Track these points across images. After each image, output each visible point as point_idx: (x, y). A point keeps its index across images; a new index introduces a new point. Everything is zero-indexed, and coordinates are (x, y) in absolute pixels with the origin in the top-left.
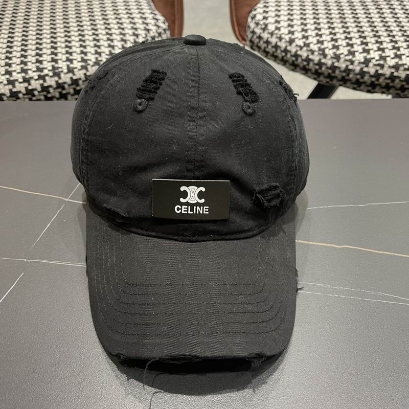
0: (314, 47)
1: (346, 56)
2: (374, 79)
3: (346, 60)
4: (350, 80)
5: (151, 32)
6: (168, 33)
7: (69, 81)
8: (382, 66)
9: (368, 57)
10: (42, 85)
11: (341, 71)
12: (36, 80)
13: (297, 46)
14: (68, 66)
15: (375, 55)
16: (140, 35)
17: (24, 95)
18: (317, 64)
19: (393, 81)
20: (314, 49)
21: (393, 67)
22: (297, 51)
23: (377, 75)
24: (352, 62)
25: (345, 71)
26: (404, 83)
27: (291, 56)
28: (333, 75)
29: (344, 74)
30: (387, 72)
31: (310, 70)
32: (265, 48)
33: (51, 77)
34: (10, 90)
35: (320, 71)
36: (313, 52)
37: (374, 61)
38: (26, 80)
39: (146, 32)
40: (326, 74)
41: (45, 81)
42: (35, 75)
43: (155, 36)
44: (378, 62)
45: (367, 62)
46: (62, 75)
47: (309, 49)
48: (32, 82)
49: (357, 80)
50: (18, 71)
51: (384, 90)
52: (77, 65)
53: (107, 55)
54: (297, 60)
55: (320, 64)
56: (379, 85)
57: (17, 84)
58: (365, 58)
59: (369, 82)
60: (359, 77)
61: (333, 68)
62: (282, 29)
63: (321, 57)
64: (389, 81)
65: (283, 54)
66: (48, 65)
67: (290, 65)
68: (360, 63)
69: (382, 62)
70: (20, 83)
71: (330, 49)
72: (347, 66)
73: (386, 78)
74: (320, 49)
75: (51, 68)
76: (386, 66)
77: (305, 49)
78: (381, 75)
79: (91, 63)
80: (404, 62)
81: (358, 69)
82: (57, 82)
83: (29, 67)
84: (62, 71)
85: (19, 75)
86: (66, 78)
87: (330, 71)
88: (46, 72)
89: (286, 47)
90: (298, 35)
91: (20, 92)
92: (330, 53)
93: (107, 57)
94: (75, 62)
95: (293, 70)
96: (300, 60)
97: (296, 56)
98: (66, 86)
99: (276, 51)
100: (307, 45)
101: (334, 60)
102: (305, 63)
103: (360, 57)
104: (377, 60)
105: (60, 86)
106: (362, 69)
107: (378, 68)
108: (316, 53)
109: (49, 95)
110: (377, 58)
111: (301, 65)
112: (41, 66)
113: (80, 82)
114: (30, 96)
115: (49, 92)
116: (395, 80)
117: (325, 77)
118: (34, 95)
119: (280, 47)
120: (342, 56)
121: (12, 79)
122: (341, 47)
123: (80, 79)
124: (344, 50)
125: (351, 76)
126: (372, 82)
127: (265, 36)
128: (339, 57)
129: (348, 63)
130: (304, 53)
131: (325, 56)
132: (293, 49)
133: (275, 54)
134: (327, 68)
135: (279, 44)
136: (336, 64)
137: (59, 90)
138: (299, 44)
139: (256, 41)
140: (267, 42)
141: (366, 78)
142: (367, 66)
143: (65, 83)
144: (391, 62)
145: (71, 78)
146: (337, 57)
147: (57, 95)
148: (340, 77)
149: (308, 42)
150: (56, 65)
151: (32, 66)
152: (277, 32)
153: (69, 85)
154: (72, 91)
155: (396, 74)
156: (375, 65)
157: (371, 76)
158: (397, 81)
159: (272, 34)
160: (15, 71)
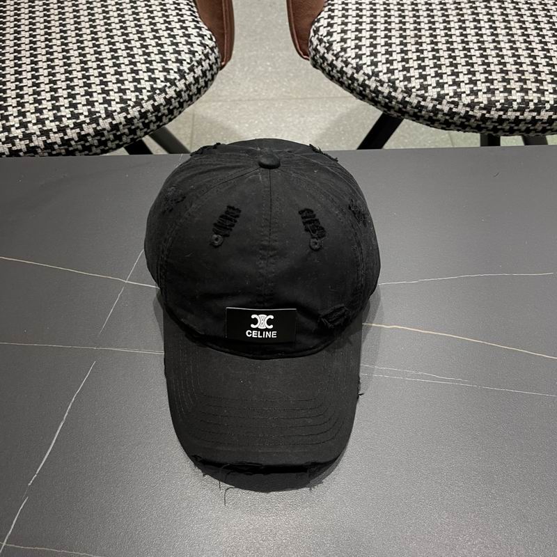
0: (384, 78)
1: (417, 90)
2: (447, 118)
3: (417, 96)
4: (422, 117)
5: (196, 54)
6: (216, 50)
7: (108, 127)
8: (456, 104)
9: (442, 92)
10: (79, 134)
11: (412, 107)
12: (72, 129)
13: (364, 74)
14: (106, 108)
15: (449, 90)
16: (185, 60)
17: (59, 146)
18: (386, 98)
19: (468, 120)
20: (383, 80)
21: (468, 105)
22: (364, 80)
23: (451, 114)
24: (424, 99)
25: (416, 107)
26: (480, 123)
27: (358, 84)
28: (404, 110)
29: (416, 110)
30: (462, 110)
31: (380, 102)
32: (329, 71)
33: (88, 124)
34: (45, 142)
35: (390, 104)
36: (382, 83)
37: (447, 97)
38: (62, 130)
39: (191, 56)
40: (397, 108)
41: (82, 129)
42: (71, 123)
43: (201, 59)
44: (452, 99)
45: (440, 98)
46: (101, 121)
47: (377, 79)
48: (68, 131)
49: (430, 117)
50: (51, 119)
51: (460, 128)
52: (116, 107)
53: (148, 91)
54: (365, 90)
55: (390, 97)
56: (454, 123)
57: (51, 135)
58: (438, 93)
59: (443, 120)
60: (432, 114)
61: (404, 103)
62: (349, 50)
63: (391, 90)
64: (464, 120)
65: (350, 82)
66: (83, 110)
67: (357, 93)
68: (432, 99)
69: (456, 99)
70: (55, 133)
71: (400, 81)
72: (419, 102)
73: (461, 117)
74: (390, 81)
75: (86, 114)
76: (461, 104)
77: (373, 78)
78: (455, 113)
79: (131, 103)
80: (480, 100)
81: (430, 106)
82: (95, 129)
83: (63, 114)
84: (100, 117)
85: (53, 124)
86: (105, 124)
87: (401, 106)
88: (82, 118)
89: (353, 74)
90: (366, 60)
91: (55, 143)
92: (400, 85)
93: (149, 94)
94: (113, 103)
95: (361, 99)
96: (368, 91)
97: (364, 85)
98: (105, 132)
99: (342, 77)
100: (376, 74)
101: (405, 95)
102: (374, 95)
103: (433, 93)
104: (451, 97)
105: (98, 133)
106: (435, 106)
107: (452, 106)
108: (386, 85)
109: (87, 144)
110: (452, 94)
111: (370, 96)
112: (76, 111)
113: (121, 127)
114: (66, 147)
115: (87, 141)
116: (470, 120)
117: (395, 111)
118: (71, 146)
119: (346, 73)
120: (413, 90)
121: (45, 128)
122: (413, 79)
123: (120, 123)
124: (415, 83)
125: (423, 113)
126: (446, 120)
127: (330, 57)
128: (411, 91)
129: (420, 99)
130: (372, 84)
131: (395, 89)
132: (360, 77)
133: (341, 80)
134: (397, 102)
135: (345, 69)
136: (407, 99)
137: (98, 138)
138: (366, 72)
139: (320, 61)
140: (332, 65)
141: (440, 116)
142: (440, 103)
143: (104, 129)
144: (466, 100)
145: (111, 123)
146: (408, 91)
147: (96, 142)
148: (411, 112)
149: (376, 70)
150: (93, 110)
151: (65, 112)
152: (342, 54)
153: (108, 131)
154: (112, 137)
155: (471, 113)
156: (448, 102)
157: (445, 114)
158: (473, 120)
159: (337, 56)
160: (47, 119)
